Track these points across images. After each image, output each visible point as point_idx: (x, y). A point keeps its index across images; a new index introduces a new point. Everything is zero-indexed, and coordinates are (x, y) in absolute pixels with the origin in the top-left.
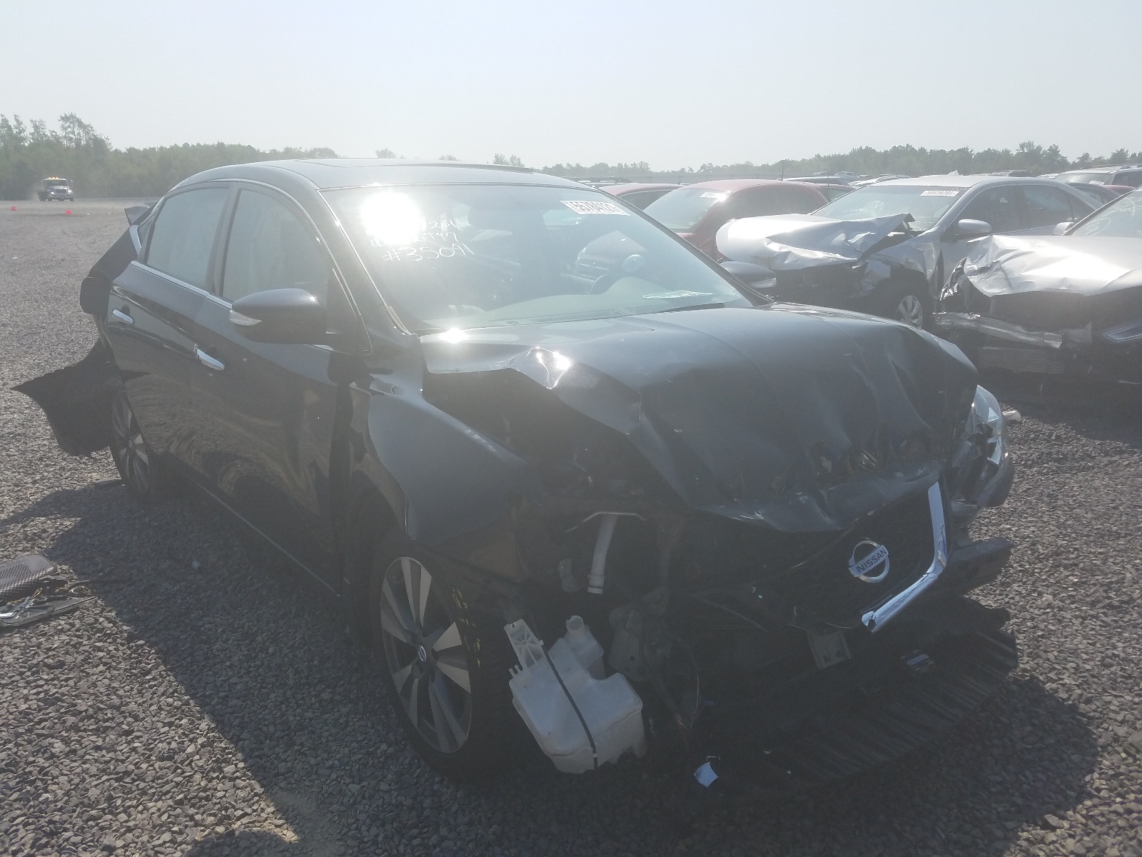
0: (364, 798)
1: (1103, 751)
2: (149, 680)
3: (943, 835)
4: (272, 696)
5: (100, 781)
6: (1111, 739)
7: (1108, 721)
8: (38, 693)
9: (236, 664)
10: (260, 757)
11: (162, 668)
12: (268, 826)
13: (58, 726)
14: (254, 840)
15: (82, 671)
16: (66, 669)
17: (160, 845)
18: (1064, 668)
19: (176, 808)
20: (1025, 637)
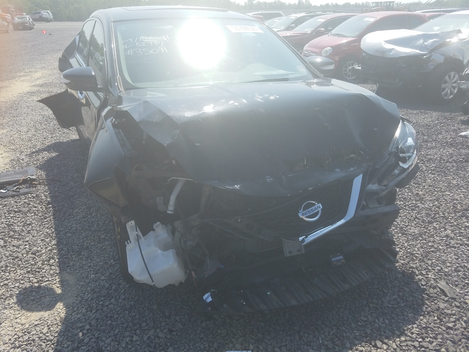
0: (93, 281)
1: (427, 314)
2: (45, 222)
3: (321, 342)
4: (84, 234)
5: (7, 259)
6: (435, 309)
7: (439, 300)
8: (6, 222)
9: (78, 219)
10: (66, 258)
11: (52, 217)
12: (54, 287)
13: (6, 235)
14: (46, 291)
15: (26, 215)
16: (21, 213)
17: (13, 288)
18: (433, 269)
19: (26, 274)
20: (423, 250)
